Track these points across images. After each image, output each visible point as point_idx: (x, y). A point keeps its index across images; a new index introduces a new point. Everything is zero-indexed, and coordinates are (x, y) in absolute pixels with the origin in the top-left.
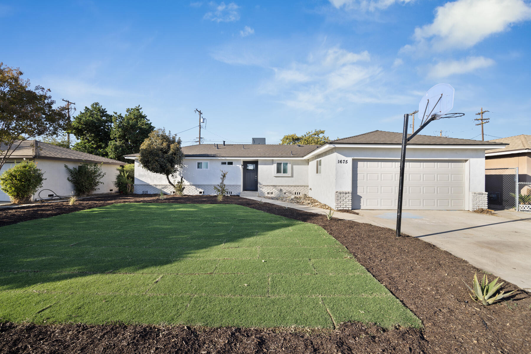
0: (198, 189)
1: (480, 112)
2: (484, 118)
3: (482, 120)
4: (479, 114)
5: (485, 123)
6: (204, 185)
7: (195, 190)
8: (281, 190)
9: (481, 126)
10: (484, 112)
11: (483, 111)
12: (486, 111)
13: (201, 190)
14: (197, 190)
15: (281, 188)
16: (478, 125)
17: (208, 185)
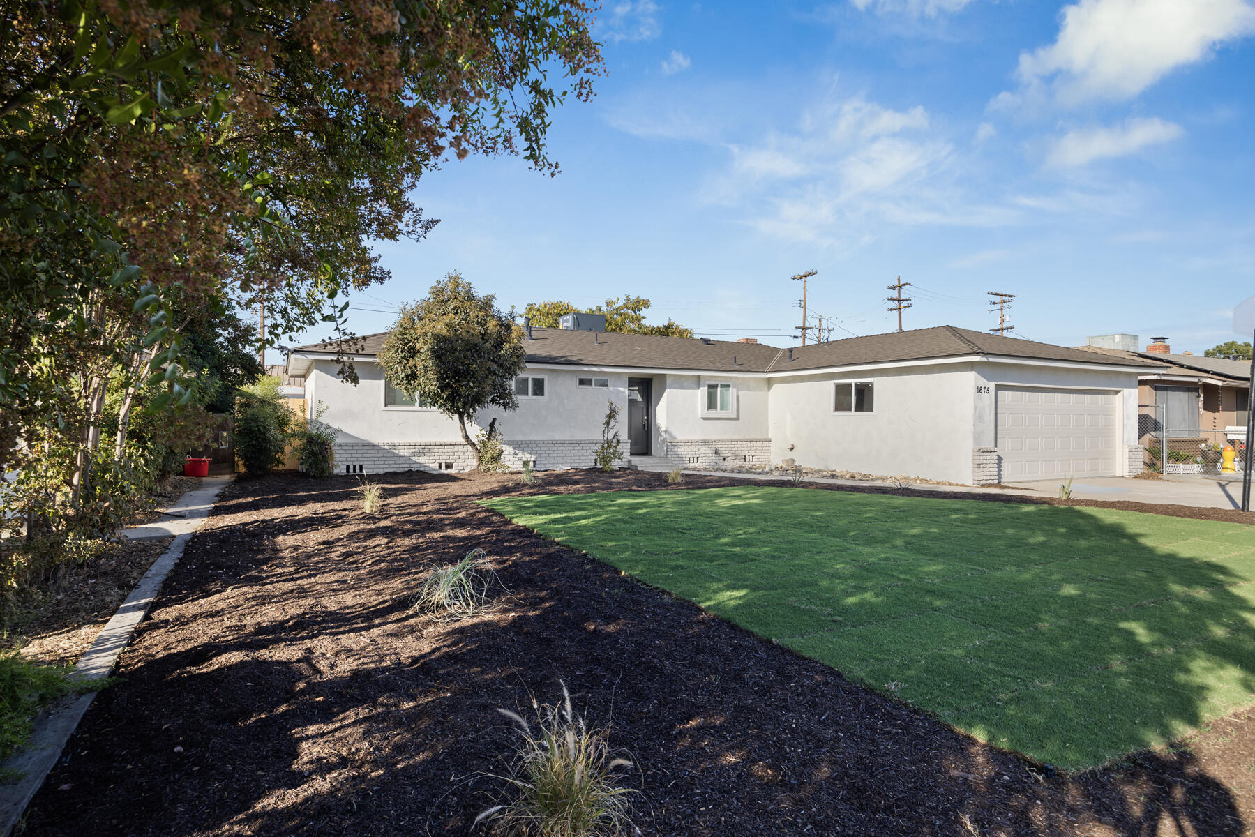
0: (520, 455)
1: (896, 283)
2: (902, 297)
3: (899, 301)
4: (893, 288)
5: (905, 307)
6: (537, 443)
7: (511, 456)
8: (716, 452)
9: (896, 313)
10: (904, 285)
11: (901, 283)
12: (907, 284)
13: (527, 457)
14: (518, 456)
15: (717, 446)
16: (891, 310)
17: (545, 443)
